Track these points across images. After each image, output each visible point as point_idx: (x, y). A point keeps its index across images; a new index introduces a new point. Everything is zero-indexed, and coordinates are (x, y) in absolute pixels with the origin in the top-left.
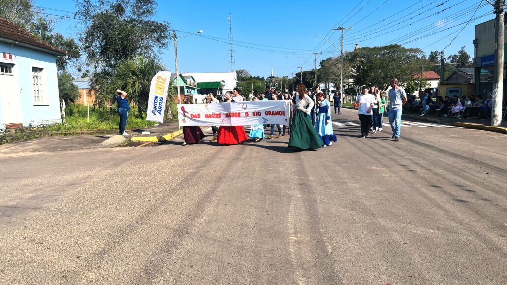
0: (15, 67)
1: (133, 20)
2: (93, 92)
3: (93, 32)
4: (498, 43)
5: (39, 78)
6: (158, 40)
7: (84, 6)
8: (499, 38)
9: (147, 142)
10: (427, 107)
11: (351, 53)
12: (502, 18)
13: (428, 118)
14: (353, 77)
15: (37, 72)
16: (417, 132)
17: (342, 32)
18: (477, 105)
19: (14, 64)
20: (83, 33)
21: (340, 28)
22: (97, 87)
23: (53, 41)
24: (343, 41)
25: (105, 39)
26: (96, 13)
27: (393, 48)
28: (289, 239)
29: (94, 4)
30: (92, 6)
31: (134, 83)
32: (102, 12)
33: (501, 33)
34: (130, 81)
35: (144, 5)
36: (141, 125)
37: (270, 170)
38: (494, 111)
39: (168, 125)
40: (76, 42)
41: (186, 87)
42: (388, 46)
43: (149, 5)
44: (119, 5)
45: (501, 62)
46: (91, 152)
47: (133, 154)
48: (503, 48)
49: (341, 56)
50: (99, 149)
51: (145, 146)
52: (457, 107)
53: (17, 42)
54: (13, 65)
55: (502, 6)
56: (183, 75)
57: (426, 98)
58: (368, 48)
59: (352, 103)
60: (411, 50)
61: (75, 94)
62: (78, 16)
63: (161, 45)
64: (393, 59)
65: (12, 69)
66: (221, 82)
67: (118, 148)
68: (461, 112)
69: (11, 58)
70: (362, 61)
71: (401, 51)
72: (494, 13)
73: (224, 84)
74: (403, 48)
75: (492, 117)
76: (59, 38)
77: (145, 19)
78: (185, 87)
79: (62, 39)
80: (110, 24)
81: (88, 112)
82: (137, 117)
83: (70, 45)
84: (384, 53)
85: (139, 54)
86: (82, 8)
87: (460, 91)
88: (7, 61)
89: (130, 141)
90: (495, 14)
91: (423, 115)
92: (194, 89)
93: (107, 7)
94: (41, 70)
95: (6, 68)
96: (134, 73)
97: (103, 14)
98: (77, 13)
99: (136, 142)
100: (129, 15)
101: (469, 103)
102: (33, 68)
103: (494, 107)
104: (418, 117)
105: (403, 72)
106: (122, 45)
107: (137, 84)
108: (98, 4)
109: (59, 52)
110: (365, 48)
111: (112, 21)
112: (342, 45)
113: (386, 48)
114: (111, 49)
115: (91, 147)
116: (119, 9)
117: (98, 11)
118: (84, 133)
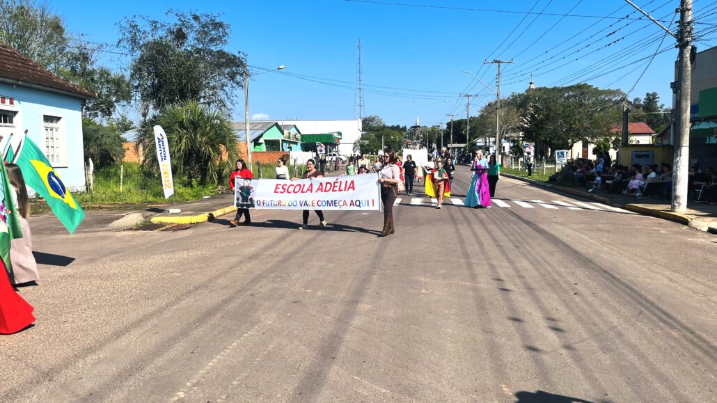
0: (17, 115)
1: (198, 51)
2: (141, 149)
3: (140, 66)
4: (681, 90)
5: (54, 130)
6: (232, 77)
7: (130, 32)
8: (683, 84)
9: (172, 224)
10: (599, 179)
11: (519, 95)
12: (688, 55)
13: (595, 196)
14: (522, 128)
15: (51, 121)
16: (555, 219)
17: (499, 67)
18: (663, 179)
19: (17, 112)
20: (128, 68)
21: (496, 62)
22: (147, 140)
23: (96, 77)
24: (500, 80)
25: (157, 76)
26: (146, 41)
27: (582, 89)
28: (172, 396)
29: (144, 28)
30: (141, 32)
31: (180, 139)
32: (154, 40)
33: (686, 76)
34: (175, 137)
35: (213, 29)
36: (187, 197)
37: (281, 277)
38: (675, 190)
39: (222, 198)
40: (127, 78)
41: (283, 141)
42: (573, 86)
43: (221, 29)
44: (180, 30)
45: (686, 120)
46: (85, 238)
47: (134, 243)
48: (689, 98)
49: (497, 101)
50: (99, 234)
51: (162, 230)
52: (636, 182)
53: (20, 82)
54: (15, 113)
55: (687, 37)
56: (280, 123)
57: (601, 165)
58: (545, 89)
59: (513, 167)
60: (610, 92)
61: (115, 150)
62: (122, 44)
63: (234, 85)
64: (581, 105)
65: (14, 119)
66: (335, 135)
67: (126, 233)
68: (641, 188)
69: (11, 103)
70: (536, 108)
71: (593, 94)
72: (676, 47)
73: (339, 137)
74: (597, 89)
75: (673, 198)
76: (104, 73)
77: (214, 48)
78: (281, 142)
79: (109, 75)
80: (164, 56)
81: (122, 177)
82: (185, 186)
83: (118, 82)
84: (568, 97)
85: (204, 97)
86: (127, 34)
87: (650, 155)
88: (6, 106)
89: (150, 222)
90: (678, 50)
91: (590, 190)
92: (296, 143)
93: (162, 33)
94: (58, 119)
95: (5, 117)
96: (182, 125)
97: (155, 43)
98: (120, 40)
99: (156, 224)
100: (192, 43)
101: (653, 175)
102: (45, 116)
103: (675, 185)
104: (583, 193)
105: (595, 124)
106: (179, 85)
107: (184, 140)
108: (148, 29)
109: (85, 94)
110: (539, 89)
111: (168, 52)
112: (498, 86)
113: (570, 88)
114: (164, 90)
115: (93, 230)
116: (180, 36)
117: (150, 39)
118: (102, 208)
